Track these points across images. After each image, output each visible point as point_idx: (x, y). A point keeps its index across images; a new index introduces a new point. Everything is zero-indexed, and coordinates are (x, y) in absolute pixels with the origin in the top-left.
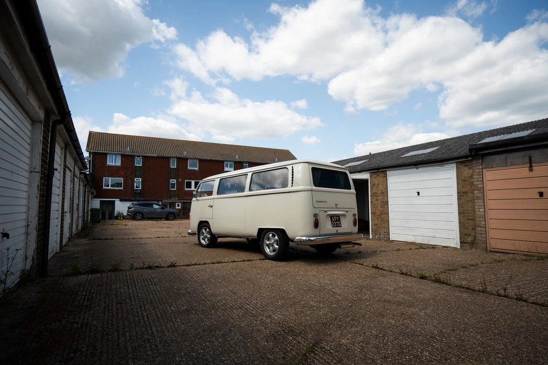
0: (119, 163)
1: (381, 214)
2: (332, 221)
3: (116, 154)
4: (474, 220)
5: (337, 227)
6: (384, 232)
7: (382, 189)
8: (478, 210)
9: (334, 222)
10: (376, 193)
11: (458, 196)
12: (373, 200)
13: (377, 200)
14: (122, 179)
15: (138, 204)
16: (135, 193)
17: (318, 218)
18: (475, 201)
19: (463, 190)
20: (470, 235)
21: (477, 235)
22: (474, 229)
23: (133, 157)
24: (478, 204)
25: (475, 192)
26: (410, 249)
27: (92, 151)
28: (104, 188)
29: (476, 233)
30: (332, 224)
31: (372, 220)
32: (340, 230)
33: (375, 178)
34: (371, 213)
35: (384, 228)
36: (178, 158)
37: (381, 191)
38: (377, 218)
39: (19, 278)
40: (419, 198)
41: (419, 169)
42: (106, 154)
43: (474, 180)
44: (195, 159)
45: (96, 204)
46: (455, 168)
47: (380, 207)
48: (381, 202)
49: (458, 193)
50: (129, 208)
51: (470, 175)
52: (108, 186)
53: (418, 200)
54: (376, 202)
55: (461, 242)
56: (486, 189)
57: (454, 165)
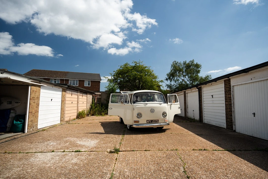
1: (36, 112)
18: (65, 104)
19: (63, 100)
29: (64, 116)
31: (29, 118)
37: (36, 97)
43: (65, 96)
48: (36, 104)
54: (34, 104)
55: (60, 121)
56: (66, 100)
57: (62, 89)
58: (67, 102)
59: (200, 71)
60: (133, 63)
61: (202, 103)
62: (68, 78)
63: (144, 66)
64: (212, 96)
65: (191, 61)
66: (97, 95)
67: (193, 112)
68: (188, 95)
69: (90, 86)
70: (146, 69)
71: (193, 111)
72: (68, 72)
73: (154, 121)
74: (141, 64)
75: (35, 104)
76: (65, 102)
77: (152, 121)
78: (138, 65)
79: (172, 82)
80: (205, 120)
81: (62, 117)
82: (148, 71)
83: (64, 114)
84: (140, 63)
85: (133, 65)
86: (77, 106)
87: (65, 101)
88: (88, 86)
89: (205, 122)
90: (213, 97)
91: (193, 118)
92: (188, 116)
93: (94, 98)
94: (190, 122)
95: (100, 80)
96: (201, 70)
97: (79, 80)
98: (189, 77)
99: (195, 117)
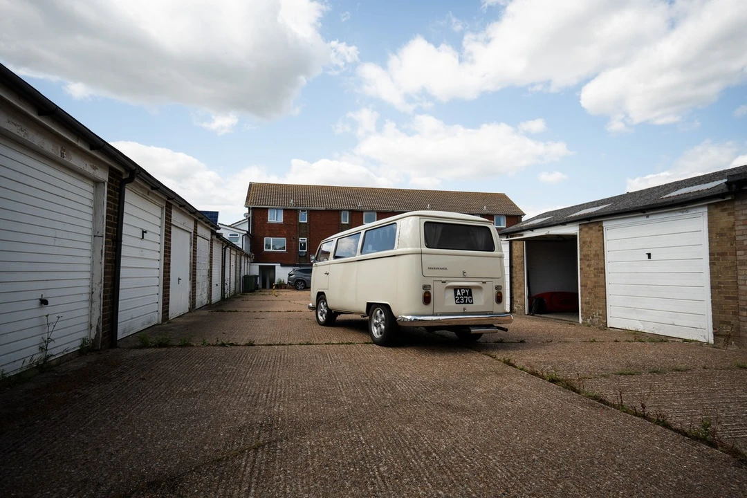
0: (281, 220)
1: (595, 287)
2: (456, 295)
3: (277, 209)
4: (736, 298)
5: (464, 303)
6: (599, 315)
7: (596, 249)
8: (743, 282)
9: (459, 296)
10: (588, 255)
11: (710, 259)
12: (583, 266)
13: (589, 266)
14: (285, 239)
15: (299, 271)
16: (300, 256)
17: (431, 292)
18: (739, 267)
19: (719, 250)
20: (728, 323)
21: (741, 324)
22: (736, 314)
23: (297, 211)
24: (743, 272)
25: (738, 253)
26: (616, 341)
27: (251, 206)
28: (265, 250)
29: (739, 320)
30: (456, 299)
31: (582, 296)
32: (469, 308)
33: (587, 232)
34: (581, 286)
35: (600, 308)
36: (350, 211)
37: (594, 253)
38: (589, 293)
39: (80, 346)
40: (650, 262)
41: (651, 218)
42: (267, 209)
43: (738, 233)
44: (373, 211)
45: (255, 269)
46: (706, 215)
47: (593, 276)
48: (595, 269)
49: (711, 254)
50: (290, 275)
51: (730, 226)
52: (269, 248)
53: (648, 266)
54: (588, 268)
57: (706, 209)
75: (592, 269)
76: (740, 258)
90: (143, 237)
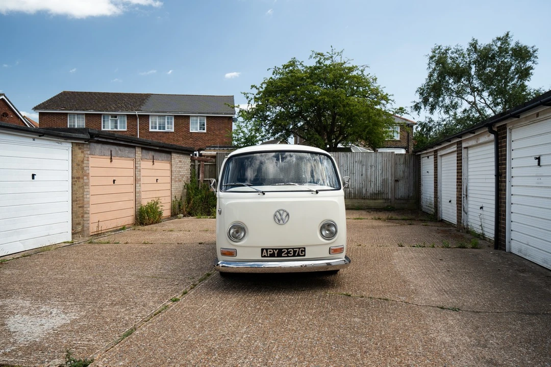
4: (82, 207)
8: (86, 196)
11: (72, 182)
18: (85, 187)
19: (77, 175)
21: (85, 222)
22: (83, 217)
24: (86, 190)
40: (33, 183)
41: (38, 141)
43: (84, 165)
46: (70, 149)
49: (72, 178)
51: (82, 159)
55: (73, 234)
56: (90, 175)
57: (70, 145)
58: (92, 181)
59: (531, 71)
60: (311, 57)
61: (505, 182)
62: (147, 112)
63: (347, 65)
64: (538, 159)
65: (499, 39)
66: (204, 156)
67: (481, 211)
68: (469, 156)
69: (205, 131)
70: (354, 73)
71: (481, 208)
72: (147, 96)
73: (288, 253)
74: (337, 60)
76: (85, 181)
77: (279, 253)
78: (328, 63)
79: (436, 112)
80: (513, 244)
81: (79, 224)
82: (361, 81)
83: (86, 216)
84: (334, 56)
85: (312, 63)
86: (133, 190)
87: (85, 178)
88: (199, 131)
89: (514, 251)
90: (539, 164)
91: (481, 231)
92: (468, 225)
93: (197, 167)
94: (460, 247)
95: (232, 114)
96: (534, 66)
97: (175, 117)
98: (490, 94)
99: (485, 229)
